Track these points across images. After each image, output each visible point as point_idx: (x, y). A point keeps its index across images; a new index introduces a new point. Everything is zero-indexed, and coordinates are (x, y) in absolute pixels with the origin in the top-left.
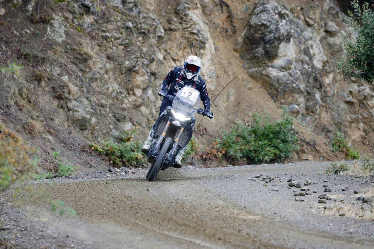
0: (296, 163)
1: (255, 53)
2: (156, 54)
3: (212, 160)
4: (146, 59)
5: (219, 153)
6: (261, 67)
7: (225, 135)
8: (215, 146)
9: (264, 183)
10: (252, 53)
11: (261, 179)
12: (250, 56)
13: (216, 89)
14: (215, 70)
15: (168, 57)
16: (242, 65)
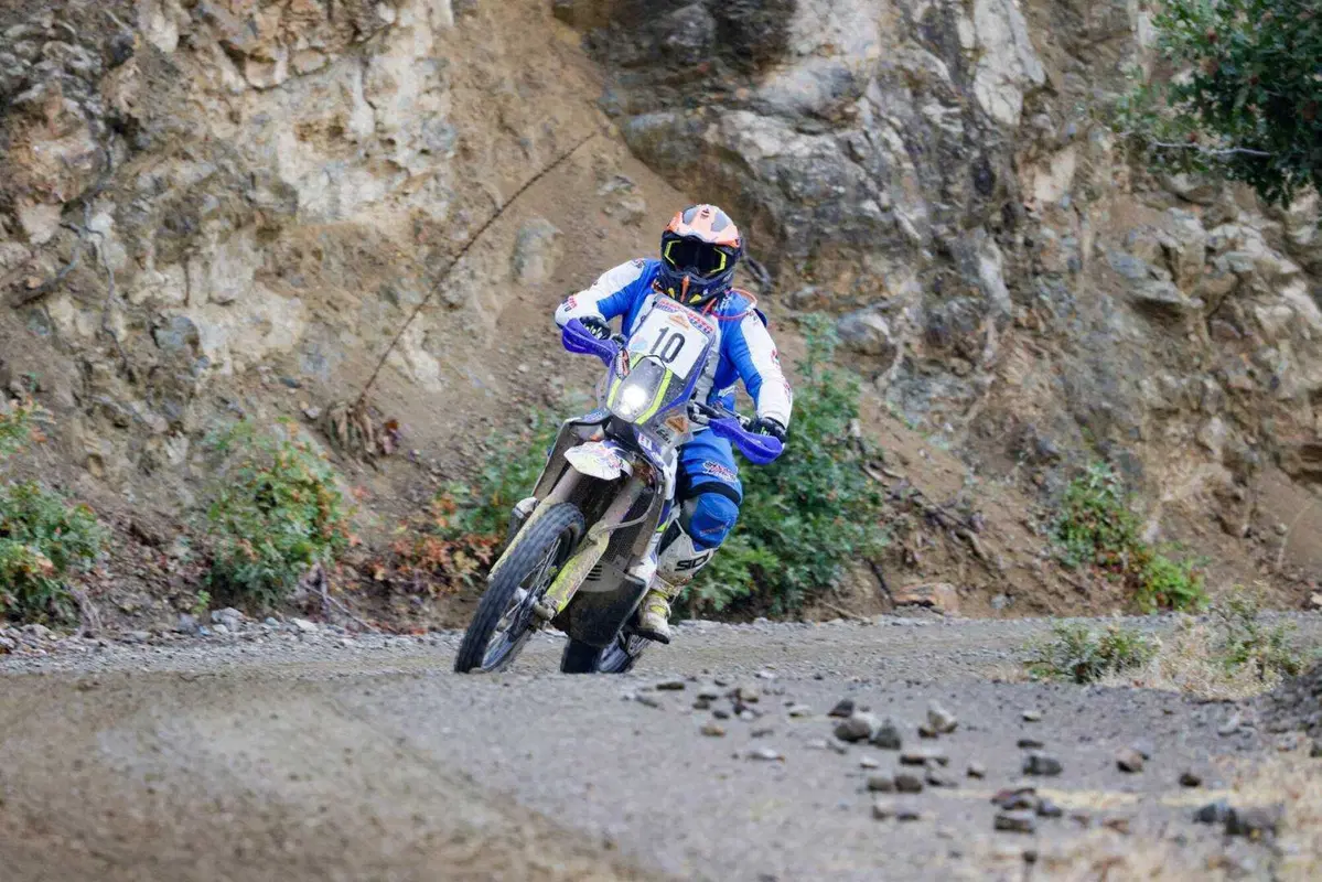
0: (867, 620)
1: (670, 33)
2: (141, 20)
3: (423, 593)
4: (87, 46)
5: (459, 557)
6: (695, 104)
7: (494, 462)
8: (441, 522)
9: (705, 718)
10: (651, 31)
11: (689, 696)
12: (639, 48)
13: (455, 217)
14: (451, 118)
15: (203, 38)
16: (593, 93)
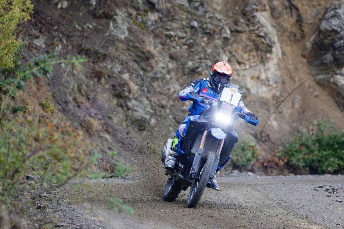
1: (324, 60)
2: (221, 56)
3: (274, 168)
4: (210, 60)
5: (281, 161)
6: (328, 74)
7: (288, 143)
8: (277, 154)
9: (327, 193)
10: (320, 60)
11: (324, 189)
12: (318, 62)
13: (281, 95)
14: (281, 76)
15: (233, 59)
16: (309, 71)
